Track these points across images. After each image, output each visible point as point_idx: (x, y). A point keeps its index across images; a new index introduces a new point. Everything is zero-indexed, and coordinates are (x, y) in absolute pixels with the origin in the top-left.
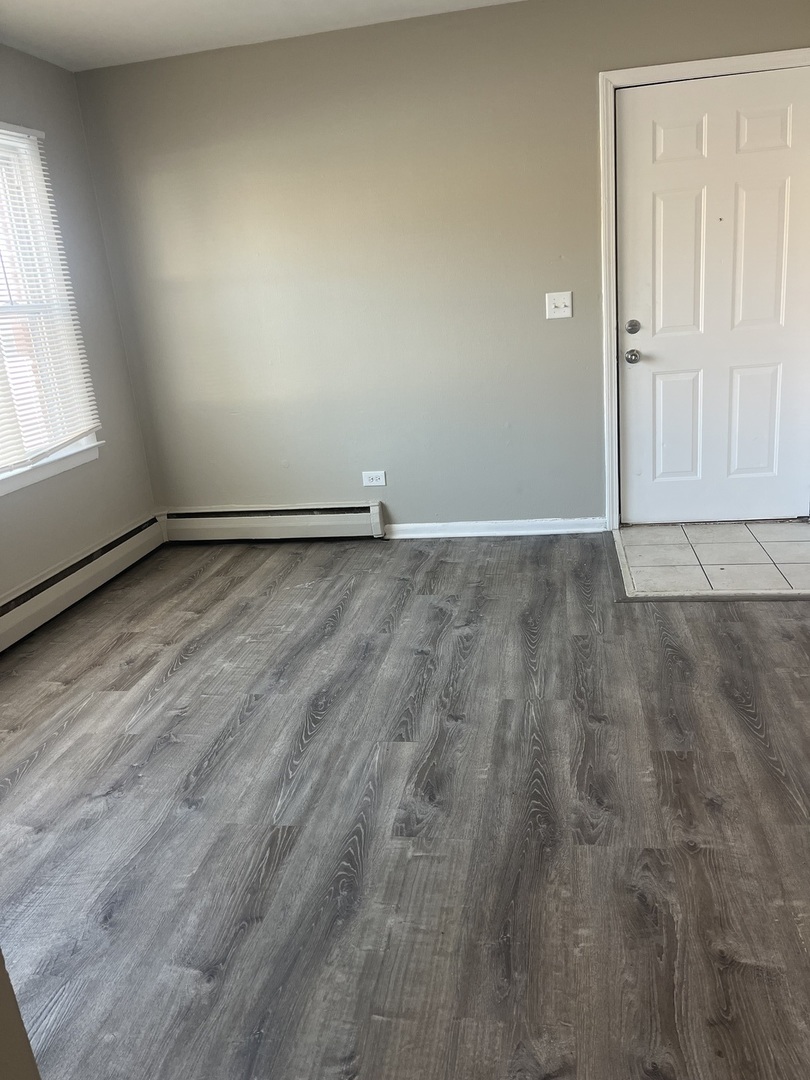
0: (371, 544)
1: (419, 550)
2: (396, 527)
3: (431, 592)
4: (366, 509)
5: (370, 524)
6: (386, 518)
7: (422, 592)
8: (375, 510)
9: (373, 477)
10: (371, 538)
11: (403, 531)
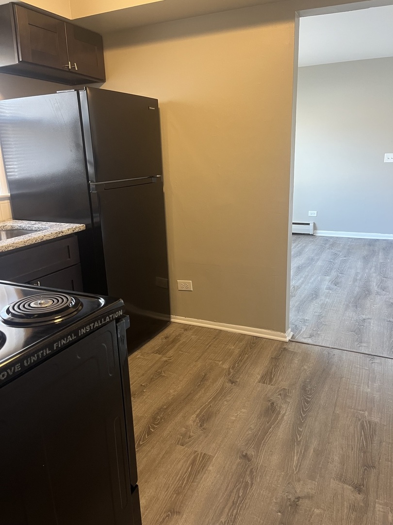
0: (309, 236)
1: (326, 239)
2: (318, 231)
3: (332, 249)
4: (309, 224)
5: (308, 229)
6: (315, 228)
7: (329, 249)
8: (311, 225)
9: (312, 213)
10: (309, 234)
11: (320, 233)
